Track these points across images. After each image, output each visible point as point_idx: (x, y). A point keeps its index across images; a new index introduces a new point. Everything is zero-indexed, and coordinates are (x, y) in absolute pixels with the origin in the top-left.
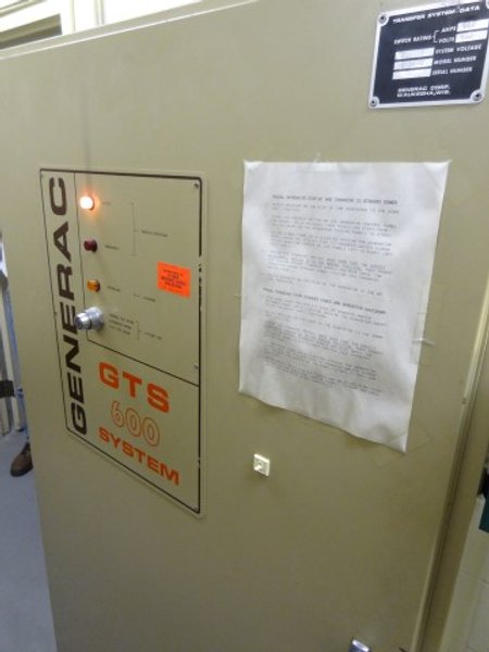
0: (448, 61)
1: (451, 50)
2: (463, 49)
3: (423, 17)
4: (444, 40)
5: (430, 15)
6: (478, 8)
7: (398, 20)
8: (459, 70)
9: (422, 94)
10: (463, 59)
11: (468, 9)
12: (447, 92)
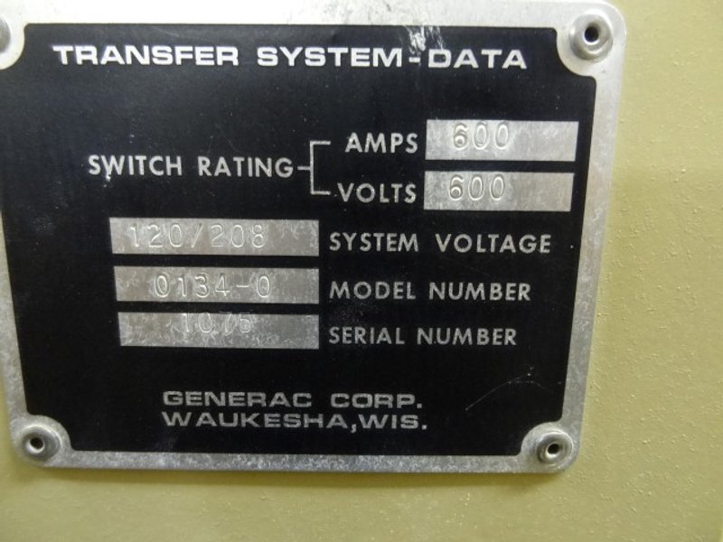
0: (400, 290)
1: (410, 242)
2: (463, 243)
3: (229, 55)
4: (364, 192)
5: (267, 57)
6: (516, 59)
7: (85, 53)
8: (462, 336)
9: (293, 422)
10: (476, 291)
11: (467, 58)
12: (411, 422)
